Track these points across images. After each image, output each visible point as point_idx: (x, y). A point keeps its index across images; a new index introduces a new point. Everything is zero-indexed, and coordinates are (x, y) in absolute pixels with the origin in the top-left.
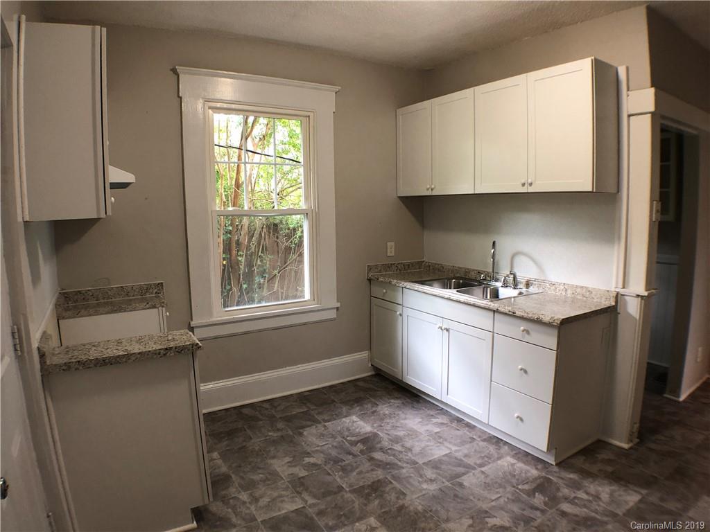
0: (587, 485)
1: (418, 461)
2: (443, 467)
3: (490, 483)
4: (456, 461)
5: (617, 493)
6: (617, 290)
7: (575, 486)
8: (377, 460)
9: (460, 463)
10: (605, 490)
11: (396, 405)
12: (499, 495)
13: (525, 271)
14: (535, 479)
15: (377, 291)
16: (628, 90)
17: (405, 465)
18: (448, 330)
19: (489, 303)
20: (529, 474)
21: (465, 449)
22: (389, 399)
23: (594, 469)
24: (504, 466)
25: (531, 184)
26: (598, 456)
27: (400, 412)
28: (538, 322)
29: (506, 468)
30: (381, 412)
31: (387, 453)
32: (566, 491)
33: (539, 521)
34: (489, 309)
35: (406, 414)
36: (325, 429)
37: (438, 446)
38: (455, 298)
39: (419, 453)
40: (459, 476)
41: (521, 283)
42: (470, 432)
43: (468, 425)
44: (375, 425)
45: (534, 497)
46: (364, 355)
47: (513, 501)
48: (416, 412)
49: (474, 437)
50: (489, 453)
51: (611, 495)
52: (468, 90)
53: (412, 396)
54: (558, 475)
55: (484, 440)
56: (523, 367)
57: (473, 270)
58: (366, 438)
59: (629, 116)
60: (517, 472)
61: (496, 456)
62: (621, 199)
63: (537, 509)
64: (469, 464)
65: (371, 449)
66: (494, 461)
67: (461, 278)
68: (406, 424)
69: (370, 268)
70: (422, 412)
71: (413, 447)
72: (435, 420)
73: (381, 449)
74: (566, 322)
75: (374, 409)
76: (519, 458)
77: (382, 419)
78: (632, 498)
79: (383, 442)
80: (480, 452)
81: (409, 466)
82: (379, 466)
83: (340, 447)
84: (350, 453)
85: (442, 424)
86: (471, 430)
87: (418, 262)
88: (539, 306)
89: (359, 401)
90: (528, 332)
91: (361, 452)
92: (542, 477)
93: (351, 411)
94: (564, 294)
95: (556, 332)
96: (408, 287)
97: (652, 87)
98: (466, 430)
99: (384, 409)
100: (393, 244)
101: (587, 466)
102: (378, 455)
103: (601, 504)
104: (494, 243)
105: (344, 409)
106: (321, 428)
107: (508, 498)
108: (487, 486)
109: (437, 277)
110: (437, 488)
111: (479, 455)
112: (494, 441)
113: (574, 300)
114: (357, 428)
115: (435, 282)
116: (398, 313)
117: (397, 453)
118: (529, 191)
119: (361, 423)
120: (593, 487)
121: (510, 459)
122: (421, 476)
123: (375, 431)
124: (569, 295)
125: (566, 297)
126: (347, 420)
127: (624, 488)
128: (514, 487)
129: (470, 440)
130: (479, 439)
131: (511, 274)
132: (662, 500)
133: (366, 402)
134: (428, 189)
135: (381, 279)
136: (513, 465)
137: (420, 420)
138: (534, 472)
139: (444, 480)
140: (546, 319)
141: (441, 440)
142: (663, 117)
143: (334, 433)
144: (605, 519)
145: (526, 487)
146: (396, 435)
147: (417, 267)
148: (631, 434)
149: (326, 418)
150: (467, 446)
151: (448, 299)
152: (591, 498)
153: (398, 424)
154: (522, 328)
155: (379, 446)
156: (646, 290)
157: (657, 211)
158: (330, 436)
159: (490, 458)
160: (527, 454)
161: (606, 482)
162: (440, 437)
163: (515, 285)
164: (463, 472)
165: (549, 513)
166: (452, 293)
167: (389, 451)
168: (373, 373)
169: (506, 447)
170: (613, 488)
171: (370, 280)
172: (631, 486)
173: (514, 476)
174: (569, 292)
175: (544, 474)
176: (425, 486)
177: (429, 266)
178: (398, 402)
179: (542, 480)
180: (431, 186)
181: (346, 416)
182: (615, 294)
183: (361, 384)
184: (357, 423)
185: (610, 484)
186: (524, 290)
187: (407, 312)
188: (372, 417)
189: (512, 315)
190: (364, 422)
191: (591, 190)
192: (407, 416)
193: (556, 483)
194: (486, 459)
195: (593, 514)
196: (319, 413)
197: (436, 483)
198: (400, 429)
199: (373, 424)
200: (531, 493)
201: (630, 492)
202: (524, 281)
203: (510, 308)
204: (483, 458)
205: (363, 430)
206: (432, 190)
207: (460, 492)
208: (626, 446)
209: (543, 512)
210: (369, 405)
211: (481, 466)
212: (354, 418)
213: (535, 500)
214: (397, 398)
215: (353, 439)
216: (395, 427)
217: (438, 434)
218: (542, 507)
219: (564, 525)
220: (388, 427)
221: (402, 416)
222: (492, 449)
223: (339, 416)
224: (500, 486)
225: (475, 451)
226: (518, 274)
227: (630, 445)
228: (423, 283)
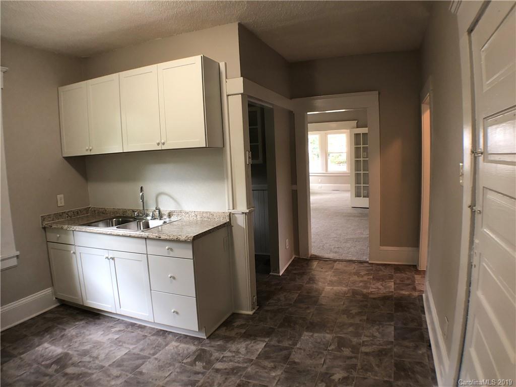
0: (230, 346)
1: (104, 365)
2: (125, 363)
3: (162, 364)
4: (134, 356)
5: (250, 346)
6: (230, 211)
7: (222, 349)
8: (70, 374)
9: (138, 357)
10: (241, 346)
11: (81, 326)
12: (171, 372)
13: (166, 206)
14: (195, 352)
15: (52, 236)
16: (226, 78)
17: (95, 371)
18: (113, 259)
19: (141, 233)
20: (189, 351)
21: (140, 345)
22: (74, 322)
23: (233, 334)
24: (171, 350)
25: (164, 144)
26: (234, 324)
27: (85, 331)
28: (178, 241)
29: (173, 351)
30: (69, 334)
31: (79, 366)
32: (216, 355)
33: (202, 381)
34: (141, 238)
35: (90, 331)
36: (22, 361)
37: (119, 349)
38: (115, 233)
39: (105, 359)
40: (138, 367)
41: (165, 215)
42: (142, 332)
43: (140, 327)
44: (65, 346)
45: (196, 365)
46: (49, 291)
47: (181, 373)
48: (99, 327)
49: (146, 334)
50: (158, 344)
51: (247, 348)
52: (114, 74)
53: (94, 315)
54: (209, 345)
55: (154, 335)
56: (172, 275)
57: (129, 210)
58: (58, 359)
59: (228, 96)
60: (181, 351)
61: (164, 344)
62: (226, 151)
63: (198, 373)
64: (145, 356)
65: (64, 366)
66: (163, 348)
67: (120, 217)
68: (91, 339)
69: (43, 218)
70: (103, 325)
71: (99, 355)
72: (113, 330)
73: (73, 364)
74: (196, 238)
75: (62, 334)
76: (180, 341)
77: (70, 340)
78: (260, 346)
79: (73, 359)
80: (152, 344)
81: (97, 371)
82: (72, 379)
83: (37, 372)
84: (46, 375)
85: (120, 331)
86: (143, 330)
87: (85, 209)
88: (177, 229)
89: (48, 330)
90: (171, 250)
91: (56, 371)
92: (199, 349)
93: (42, 340)
94: (195, 218)
95: (190, 246)
96: (77, 230)
97: (241, 76)
98: (139, 331)
99: (71, 331)
100: (62, 196)
101: (228, 334)
102: (70, 370)
103: (241, 356)
104: (141, 188)
105: (36, 340)
106: (17, 361)
107: (177, 372)
108: (161, 368)
109: (101, 219)
110: (124, 381)
111: (152, 347)
112: (161, 333)
113: (202, 222)
114: (50, 352)
115: (101, 222)
116: (72, 252)
117: (87, 364)
118: (163, 149)
119: (53, 348)
120: (233, 347)
121: (174, 344)
122: (109, 376)
123: (66, 351)
124: (198, 219)
125: (197, 221)
126: (40, 348)
127: (254, 341)
128: (180, 362)
129: (143, 338)
130: (149, 335)
131: (156, 209)
132: (279, 342)
133: (55, 329)
134: (87, 150)
135: (53, 226)
136: (177, 347)
137: (103, 332)
138: (193, 348)
139: (128, 374)
140: (183, 238)
141: (121, 343)
142: (249, 97)
143: (30, 362)
144: (245, 365)
145: (189, 360)
146: (84, 350)
147: (85, 212)
148: (253, 304)
149: (21, 352)
150: (142, 342)
151: (109, 235)
152: (234, 354)
153: (84, 340)
154: (167, 247)
155: (70, 362)
156: (248, 209)
157: (249, 158)
158: (27, 365)
159: (160, 347)
160: (186, 336)
161: (242, 340)
162: (120, 342)
163: (161, 216)
164: (141, 363)
165: (207, 373)
166: (114, 230)
167: (80, 364)
168: (58, 304)
169: (171, 336)
170: (247, 343)
171: (44, 228)
172: (259, 339)
173: (179, 354)
174: (198, 217)
175: (200, 347)
176: (113, 383)
177: (95, 211)
178: (82, 323)
179: (199, 351)
180: (89, 148)
181: (38, 345)
182: (229, 213)
183: (48, 316)
184: (50, 348)
185: (245, 341)
186: (167, 220)
187: (79, 250)
188: (62, 341)
189: (159, 239)
190: (55, 345)
191: (205, 146)
192: (91, 332)
193: (209, 351)
194: (157, 348)
195: (237, 365)
196: (14, 349)
197: (122, 377)
198: (86, 344)
199: (63, 346)
200: (193, 363)
201: (258, 342)
202: (166, 213)
203: (157, 235)
204: (155, 348)
205: (54, 353)
206: (90, 150)
207: (141, 378)
208: (251, 313)
209: (203, 374)
210: (58, 332)
211: (154, 354)
212: (46, 345)
213: (197, 368)
214: (81, 320)
215: (48, 362)
216: (81, 344)
217: (118, 340)
218: (202, 370)
219: (219, 377)
220: (77, 345)
221: (87, 333)
222: (160, 339)
223: (32, 347)
224: (170, 365)
225: (148, 344)
226: (162, 209)
227: (253, 312)
228: (89, 225)
